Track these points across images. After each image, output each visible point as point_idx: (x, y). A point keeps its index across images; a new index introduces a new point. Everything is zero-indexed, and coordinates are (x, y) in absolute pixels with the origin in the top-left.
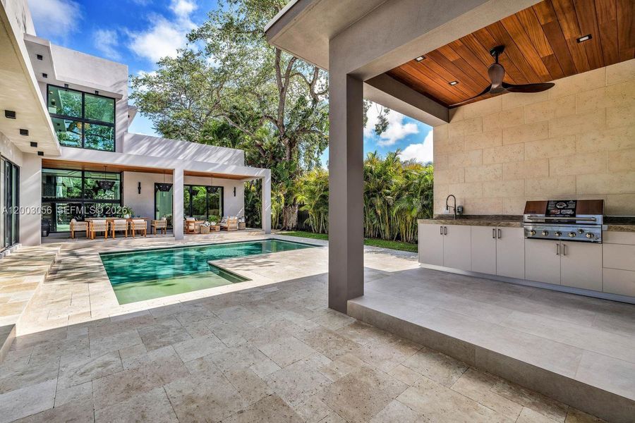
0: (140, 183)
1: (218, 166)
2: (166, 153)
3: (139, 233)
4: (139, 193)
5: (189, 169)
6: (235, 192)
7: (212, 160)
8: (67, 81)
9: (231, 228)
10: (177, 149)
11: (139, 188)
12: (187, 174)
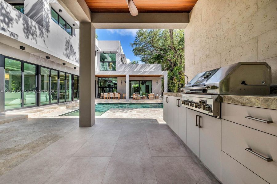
0: (122, 81)
1: (142, 72)
2: (130, 69)
3: (117, 98)
4: (122, 84)
5: (131, 74)
6: (157, 82)
7: (148, 69)
8: (104, 51)
9: (151, 98)
10: (134, 67)
11: (122, 83)
12: (130, 76)
